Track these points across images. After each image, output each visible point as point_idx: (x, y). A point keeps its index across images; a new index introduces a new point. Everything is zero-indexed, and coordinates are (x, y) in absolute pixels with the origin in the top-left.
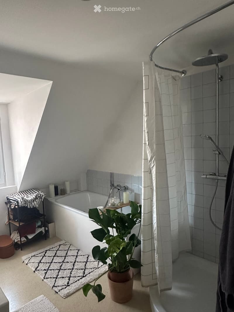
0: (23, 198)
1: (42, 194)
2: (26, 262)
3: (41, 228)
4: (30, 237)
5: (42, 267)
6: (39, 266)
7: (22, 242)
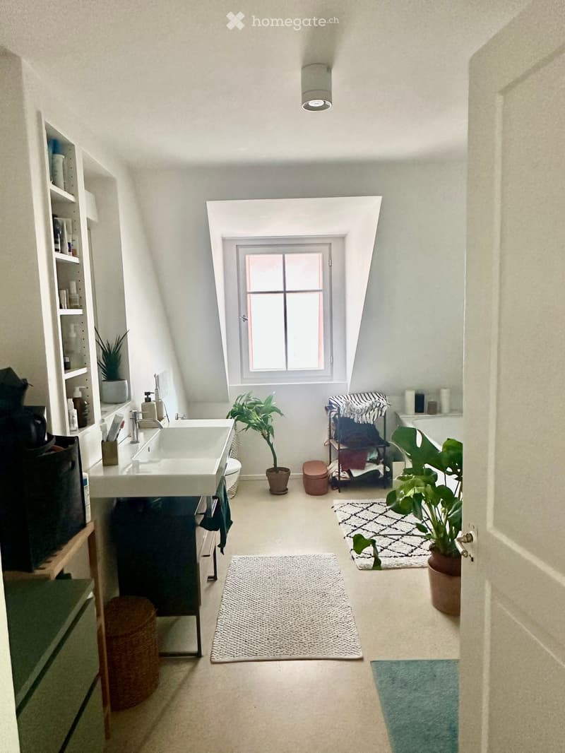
0: (347, 404)
1: (384, 402)
2: (335, 509)
3: (378, 464)
4: (356, 473)
5: (354, 521)
6: (350, 518)
7: (341, 479)
